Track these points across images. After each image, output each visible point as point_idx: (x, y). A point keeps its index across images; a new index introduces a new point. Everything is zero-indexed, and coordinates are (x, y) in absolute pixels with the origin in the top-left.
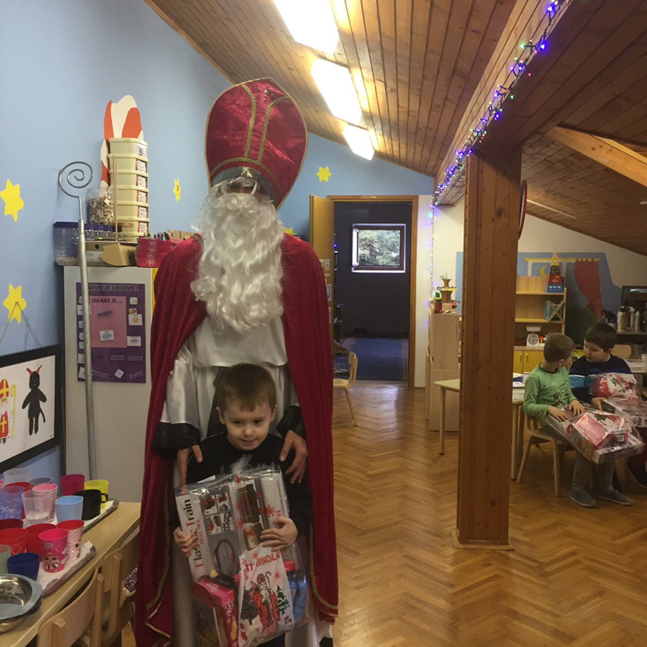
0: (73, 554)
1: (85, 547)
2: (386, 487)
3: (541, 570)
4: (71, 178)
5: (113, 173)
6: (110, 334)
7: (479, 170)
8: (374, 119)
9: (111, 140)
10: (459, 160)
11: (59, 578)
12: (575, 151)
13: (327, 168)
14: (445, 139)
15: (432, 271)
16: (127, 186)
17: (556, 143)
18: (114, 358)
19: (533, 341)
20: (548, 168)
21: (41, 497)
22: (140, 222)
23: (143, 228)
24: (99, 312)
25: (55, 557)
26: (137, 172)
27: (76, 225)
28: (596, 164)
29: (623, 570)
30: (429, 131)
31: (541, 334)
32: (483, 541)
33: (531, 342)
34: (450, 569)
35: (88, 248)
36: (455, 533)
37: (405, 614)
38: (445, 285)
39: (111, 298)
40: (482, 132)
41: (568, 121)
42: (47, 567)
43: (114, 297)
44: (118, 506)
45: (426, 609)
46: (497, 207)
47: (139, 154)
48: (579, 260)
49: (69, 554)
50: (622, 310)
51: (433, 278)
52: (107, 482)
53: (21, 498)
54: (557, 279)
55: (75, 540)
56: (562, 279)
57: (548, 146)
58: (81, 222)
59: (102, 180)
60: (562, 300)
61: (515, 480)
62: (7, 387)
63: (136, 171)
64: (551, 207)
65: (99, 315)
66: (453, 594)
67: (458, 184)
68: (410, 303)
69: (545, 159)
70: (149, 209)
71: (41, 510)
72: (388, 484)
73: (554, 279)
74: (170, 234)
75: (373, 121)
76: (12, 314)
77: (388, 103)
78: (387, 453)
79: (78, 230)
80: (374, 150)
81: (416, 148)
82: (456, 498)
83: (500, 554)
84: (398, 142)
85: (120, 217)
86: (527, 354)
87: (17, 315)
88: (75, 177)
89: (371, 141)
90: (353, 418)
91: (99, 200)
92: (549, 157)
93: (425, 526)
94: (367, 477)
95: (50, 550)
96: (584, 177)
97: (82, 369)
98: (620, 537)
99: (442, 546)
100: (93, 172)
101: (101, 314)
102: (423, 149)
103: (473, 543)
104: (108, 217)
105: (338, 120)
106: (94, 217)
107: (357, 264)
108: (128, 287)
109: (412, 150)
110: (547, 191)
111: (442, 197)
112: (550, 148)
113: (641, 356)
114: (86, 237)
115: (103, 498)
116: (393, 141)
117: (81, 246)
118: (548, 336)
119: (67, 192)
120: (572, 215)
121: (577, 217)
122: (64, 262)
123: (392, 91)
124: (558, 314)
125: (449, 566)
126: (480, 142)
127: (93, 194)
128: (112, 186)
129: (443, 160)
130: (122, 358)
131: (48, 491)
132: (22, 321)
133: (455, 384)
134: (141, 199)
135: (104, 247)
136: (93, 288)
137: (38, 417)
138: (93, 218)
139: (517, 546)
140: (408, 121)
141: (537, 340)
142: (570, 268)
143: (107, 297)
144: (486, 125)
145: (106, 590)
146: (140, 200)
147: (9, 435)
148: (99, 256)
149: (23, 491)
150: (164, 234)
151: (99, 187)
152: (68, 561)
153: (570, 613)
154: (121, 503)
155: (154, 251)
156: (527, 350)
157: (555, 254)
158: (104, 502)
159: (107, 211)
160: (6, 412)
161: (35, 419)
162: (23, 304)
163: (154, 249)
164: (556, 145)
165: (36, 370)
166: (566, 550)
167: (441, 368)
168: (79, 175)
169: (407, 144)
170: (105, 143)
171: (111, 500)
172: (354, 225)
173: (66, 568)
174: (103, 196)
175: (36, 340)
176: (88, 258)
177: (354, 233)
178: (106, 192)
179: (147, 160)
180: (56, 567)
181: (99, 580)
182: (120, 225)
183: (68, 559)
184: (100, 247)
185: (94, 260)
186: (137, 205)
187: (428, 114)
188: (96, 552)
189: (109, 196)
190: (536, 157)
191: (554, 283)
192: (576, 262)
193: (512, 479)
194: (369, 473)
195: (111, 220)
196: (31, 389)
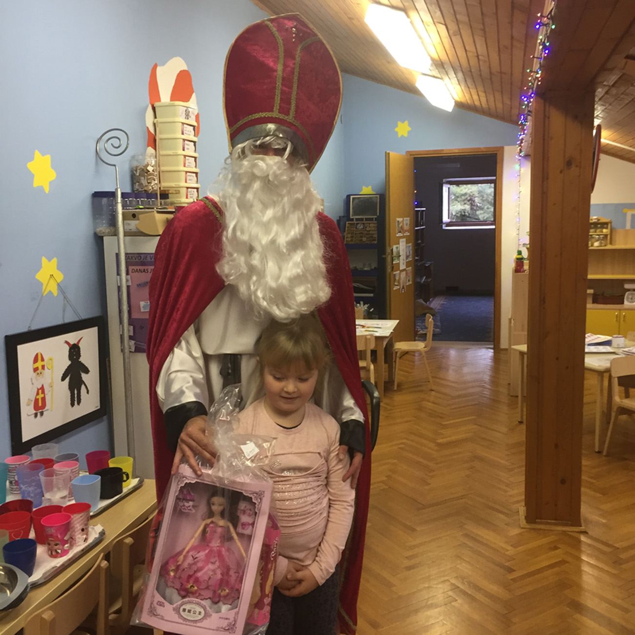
0: (79, 538)
1: (94, 530)
2: (455, 457)
3: (616, 556)
4: (108, 146)
5: (159, 139)
7: (545, 116)
8: (445, 67)
9: (156, 104)
11: (58, 565)
13: (406, 122)
15: (519, 226)
16: (174, 151)
19: (632, 299)
21: (61, 476)
22: (188, 188)
24: (138, 283)
25: (57, 542)
26: (183, 137)
27: (112, 195)
30: (503, 75)
32: (553, 521)
33: (630, 300)
34: (511, 551)
35: (125, 218)
36: (522, 510)
37: (456, 600)
42: (50, 552)
44: (143, 483)
46: (567, 157)
47: (186, 118)
49: (75, 538)
51: (520, 234)
52: (132, 460)
53: (39, 476)
55: (81, 525)
57: (632, 85)
58: (117, 191)
59: (148, 146)
62: (43, 360)
63: (182, 135)
65: (139, 285)
66: (511, 579)
68: (495, 261)
69: (633, 100)
70: (199, 174)
71: (61, 489)
72: (456, 454)
76: (46, 288)
77: (454, 48)
78: (461, 420)
79: (115, 201)
80: (454, 101)
81: (495, 96)
82: (524, 472)
83: (570, 536)
84: (476, 90)
85: (165, 184)
86: (624, 314)
87: (53, 288)
88: (112, 144)
89: (449, 91)
90: (429, 382)
91: (143, 167)
94: (435, 446)
95: (51, 536)
99: (505, 524)
101: (140, 285)
102: (502, 97)
103: (541, 523)
104: (152, 185)
106: (138, 185)
107: (449, 220)
109: (493, 99)
111: (526, 147)
112: (634, 86)
114: (124, 207)
115: (125, 477)
116: (471, 90)
117: (118, 216)
119: (104, 160)
122: (104, 233)
123: (455, 34)
125: (512, 548)
126: (539, 83)
127: (137, 161)
131: (67, 469)
132: (58, 294)
134: (189, 164)
135: (140, 216)
136: (132, 258)
137: (80, 389)
138: (137, 186)
139: (591, 528)
140: (479, 63)
143: (146, 268)
146: (188, 166)
147: (46, 408)
148: (136, 225)
149: (43, 468)
151: (144, 153)
152: (74, 546)
154: (146, 481)
156: (626, 309)
159: (150, 178)
160: (43, 386)
161: (77, 390)
162: (59, 277)
165: (76, 343)
167: (523, 330)
168: (116, 142)
169: (485, 92)
170: (150, 108)
171: (136, 478)
172: (444, 180)
173: (70, 553)
174: (146, 163)
175: (75, 312)
176: (125, 228)
177: (445, 189)
178: (149, 159)
179: (195, 124)
180: (58, 553)
181: (102, 567)
182: (163, 192)
183: (74, 544)
184: (137, 216)
185: (131, 230)
186: (184, 171)
187: (498, 58)
188: (104, 536)
189: (152, 163)
190: (623, 98)
193: (596, 452)
194: (437, 441)
195: (156, 187)
196: (71, 361)
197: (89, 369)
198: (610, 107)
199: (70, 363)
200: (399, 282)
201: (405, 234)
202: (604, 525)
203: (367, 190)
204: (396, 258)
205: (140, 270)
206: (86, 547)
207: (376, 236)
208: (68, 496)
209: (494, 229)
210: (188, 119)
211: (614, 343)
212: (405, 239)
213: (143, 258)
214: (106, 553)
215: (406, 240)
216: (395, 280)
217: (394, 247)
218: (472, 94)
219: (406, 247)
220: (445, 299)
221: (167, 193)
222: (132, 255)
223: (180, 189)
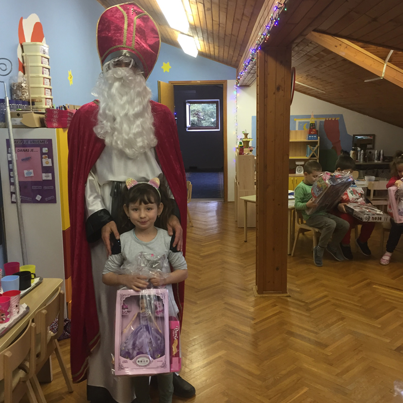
0: (14, 311)
1: (22, 307)
2: (212, 263)
3: (307, 307)
5: (26, 66)
6: (31, 172)
7: (265, 61)
8: (197, 29)
9: (23, 44)
10: (253, 54)
11: (6, 327)
12: (325, 48)
13: (168, 63)
14: (243, 42)
15: (237, 128)
16: (36, 75)
17: (312, 43)
18: (35, 187)
19: (300, 170)
20: (308, 59)
22: (46, 98)
24: (22, 158)
25: (3, 314)
26: (42, 65)
27: (3, 101)
28: (338, 55)
29: (355, 305)
30: (232, 36)
32: (273, 292)
33: (299, 171)
34: (252, 310)
35: (12, 116)
36: (255, 288)
37: (226, 337)
38: (245, 137)
39: (30, 149)
40: (267, 35)
41: (322, 28)
43: (32, 148)
44: (43, 281)
45: (238, 333)
46: (277, 85)
47: (43, 53)
48: (327, 119)
49: (12, 312)
50: (353, 150)
51: (238, 133)
52: (34, 266)
54: (314, 131)
55: (16, 303)
56: (317, 131)
57: (308, 45)
58: (6, 99)
59: (19, 70)
60: (317, 144)
61: (290, 255)
64: (309, 86)
65: (23, 160)
66: (254, 324)
67: (252, 71)
68: (223, 149)
69: (306, 54)
70: (52, 90)
72: (213, 261)
73: (312, 131)
74: (67, 106)
75: (196, 31)
77: (206, 18)
78: (212, 242)
79: (5, 105)
80: (198, 51)
81: (225, 49)
82: (255, 267)
83: (281, 298)
84: (213, 45)
85: (33, 96)
86: (296, 179)
88: (1, 68)
89: (196, 44)
91: (18, 84)
92: (309, 52)
93: (236, 285)
94: (200, 257)
96: (330, 65)
97: (14, 195)
98: (353, 285)
99: (247, 296)
100: (13, 65)
102: (229, 49)
103: (265, 293)
104: (25, 96)
105: (174, 31)
106: (16, 96)
107: (190, 126)
108: (41, 141)
109: (222, 50)
110: (307, 76)
111: (242, 81)
112: (309, 46)
113: (364, 177)
114: (11, 109)
115: (33, 276)
116: (210, 44)
117: (7, 115)
120: (322, 90)
121: (326, 92)
123: (208, 10)
124: (315, 153)
125: (252, 308)
126: (266, 41)
127: (14, 80)
128: (26, 75)
129: (242, 56)
130: (40, 187)
133: (253, 198)
135: (23, 115)
138: (14, 96)
139: (292, 294)
140: (219, 29)
142: (322, 124)
143: (27, 148)
144: (269, 30)
145: (38, 333)
146: (46, 84)
148: (20, 121)
150: (63, 107)
151: (17, 75)
152: (12, 316)
153: (324, 331)
154: (44, 279)
155: (57, 117)
156: (296, 176)
157: (312, 115)
158: (33, 279)
159: (24, 91)
163: (56, 116)
164: (312, 44)
166: (322, 295)
167: (244, 189)
169: (219, 46)
170: (19, 46)
172: (187, 101)
173: (10, 320)
174: (21, 82)
176: (13, 123)
177: (187, 106)
178: (22, 79)
179: (49, 57)
180: (4, 320)
181: (32, 327)
182: (33, 101)
184: (20, 115)
185: (17, 124)
186: (44, 88)
187: (232, 25)
188: (29, 309)
189: (24, 81)
190: (301, 53)
191: (312, 134)
192: (325, 120)
193: (288, 255)
194: (201, 254)
195: (27, 97)
202: (298, 291)
206: (19, 317)
214: (32, 319)
218: (210, 47)
221: (35, 101)
222: (18, 140)
223: (42, 99)
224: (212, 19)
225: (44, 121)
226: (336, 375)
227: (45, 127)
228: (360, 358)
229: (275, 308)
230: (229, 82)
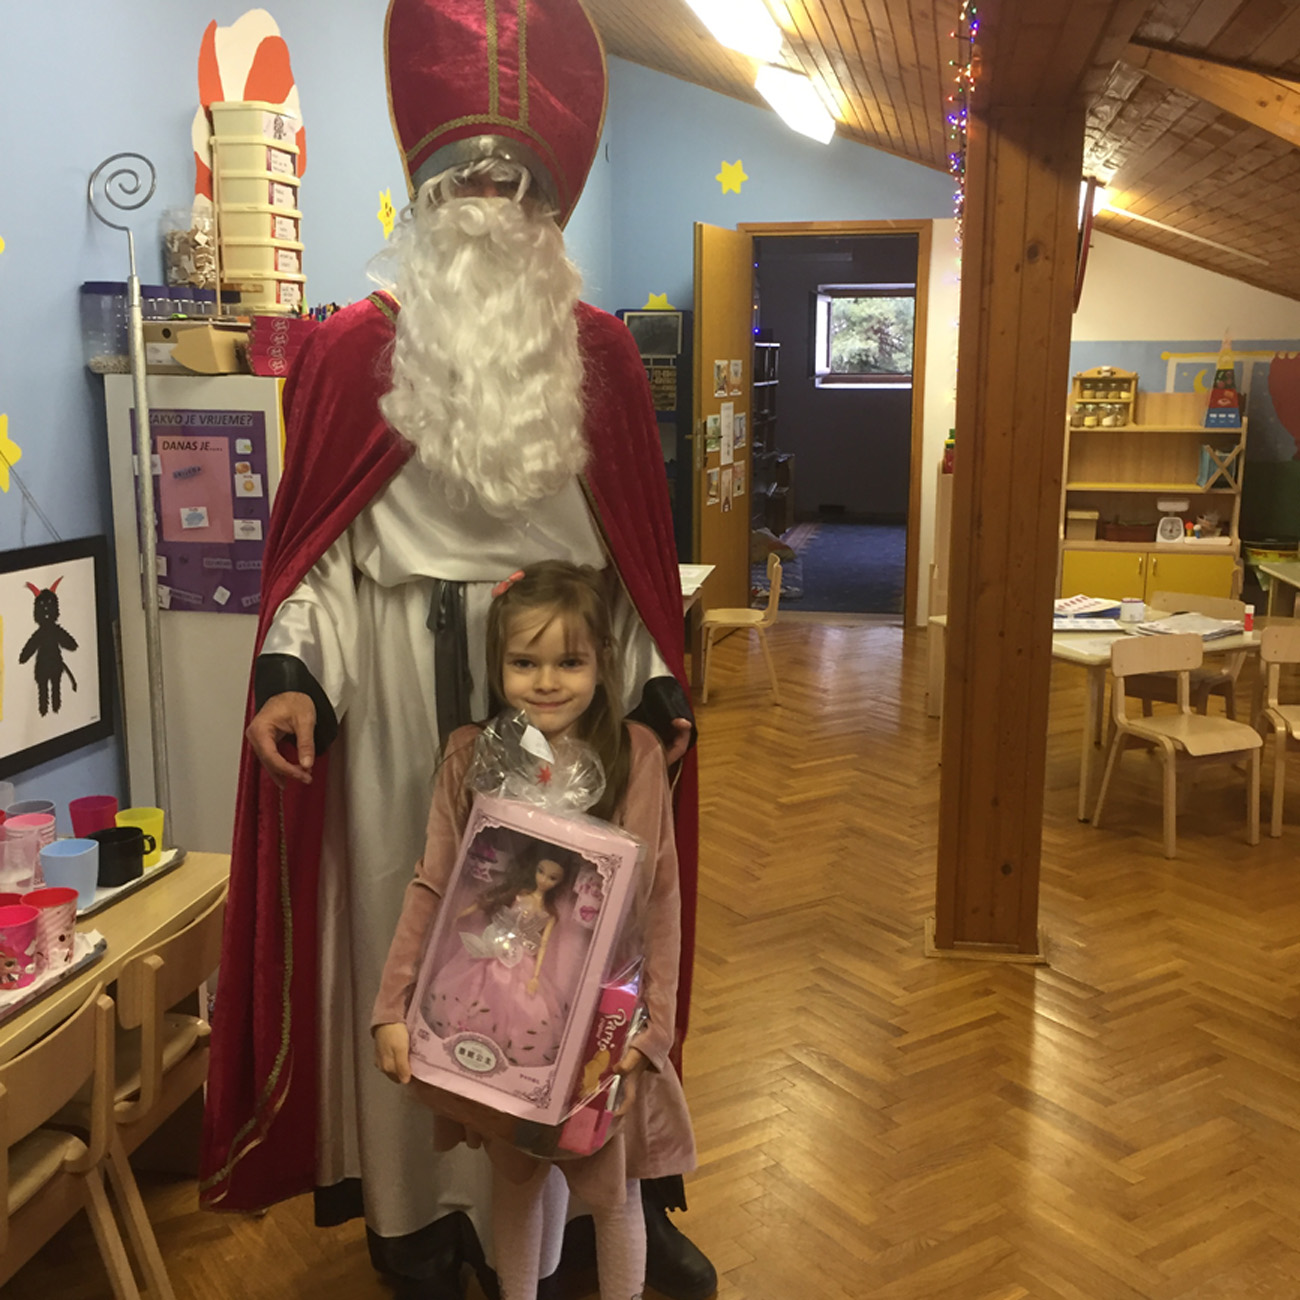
0: (55, 953)
1: (86, 940)
2: (812, 829)
3: (1097, 1007)
4: (113, 189)
6: (200, 515)
7: (989, 156)
8: (812, 50)
9: (215, 106)
11: (13, 1002)
12: (1218, 108)
13: (739, 163)
17: (1177, 91)
18: (210, 563)
19: (1171, 531)
20: (1181, 148)
21: (18, 841)
22: (280, 281)
23: (291, 295)
24: (175, 470)
25: (15, 960)
26: (270, 175)
27: (122, 289)
28: (1275, 136)
29: (1272, 1013)
30: (924, 72)
31: (1188, 518)
32: (986, 944)
33: (1167, 533)
34: (902, 998)
35: (148, 336)
36: (930, 925)
39: (200, 440)
41: (1186, 39)
43: (205, 439)
44: (185, 858)
47: (275, 137)
48: (1282, 357)
49: (47, 954)
52: (161, 813)
54: (1230, 399)
55: (59, 928)
56: (1241, 397)
57: (1164, 100)
58: (132, 282)
59: (197, 192)
60: (1238, 442)
63: (268, 173)
64: (1213, 241)
65: (178, 475)
66: (899, 1048)
68: (910, 451)
69: (1168, 130)
70: (303, 254)
72: (815, 823)
73: (1222, 397)
75: (811, 55)
77: (826, 12)
78: (829, 760)
79: (128, 300)
80: (834, 122)
81: (913, 113)
83: (1015, 972)
84: (874, 101)
85: (232, 273)
86: (1154, 560)
88: (121, 186)
89: (823, 100)
90: (771, 689)
91: (185, 236)
92: (1175, 123)
94: (776, 809)
96: (1257, 170)
98: (1284, 944)
99: (898, 951)
101: (180, 474)
102: (926, 116)
103: (962, 949)
104: (205, 272)
106: (177, 272)
107: (828, 371)
108: (231, 417)
110: (1194, 204)
112: (1168, 103)
114: (145, 314)
115: (147, 845)
116: (865, 100)
117: (133, 332)
118: (1204, 521)
119: (104, 216)
120: (1258, 256)
121: (1271, 262)
122: (105, 367)
124: (1226, 474)
125: (903, 992)
127: (174, 222)
130: (225, 563)
131: (32, 828)
132: (11, 485)
135: (180, 334)
136: (163, 419)
137: (59, 681)
138: (173, 274)
139: (1056, 956)
140: (876, 46)
141: (1179, 530)
142: (1261, 373)
143: (191, 439)
146: (281, 235)
148: (170, 352)
151: (188, 207)
152: (44, 967)
153: (1139, 1097)
154: (190, 855)
155: (284, 342)
156: (1160, 552)
157: (1226, 342)
158: (149, 852)
159: (202, 258)
161: (53, 683)
162: (14, 454)
163: (283, 337)
164: (1176, 95)
165: (49, 587)
166: (1160, 969)
168: (128, 181)
169: (893, 106)
170: (201, 114)
171: (171, 848)
172: (820, 288)
173: (37, 979)
174: (193, 228)
175: (47, 525)
176: (149, 357)
177: (821, 305)
178: (198, 219)
179: (296, 149)
180: (14, 979)
181: (100, 1007)
182: (228, 289)
183: (45, 965)
184: (172, 334)
185: (160, 362)
186: (272, 246)
187: (911, 37)
188: (105, 951)
189: (204, 227)
190: (1150, 126)
191: (1220, 406)
192: (1274, 360)
193: (1080, 821)
194: (779, 800)
195: (214, 278)
196: (40, 624)
197: (77, 641)
198: (1129, 142)
199: (36, 627)
200: (718, 489)
201: (732, 394)
202: (1080, 951)
203: (658, 302)
204: (714, 441)
205: (179, 443)
206: (69, 970)
207: (673, 395)
208: (33, 881)
209: (911, 390)
210: (280, 138)
211: (1125, 615)
212: (731, 404)
213: (185, 419)
214: (108, 984)
215: (735, 406)
216: (710, 485)
217: (710, 419)
218: (868, 108)
219: (735, 419)
220: (816, 529)
221: (236, 289)
222: (164, 414)
223: (264, 283)
224: (847, 16)
225: (245, 353)
226: (1137, 1257)
227: (248, 372)
228: (1242, 1206)
229: (982, 1001)
230: (939, 226)
